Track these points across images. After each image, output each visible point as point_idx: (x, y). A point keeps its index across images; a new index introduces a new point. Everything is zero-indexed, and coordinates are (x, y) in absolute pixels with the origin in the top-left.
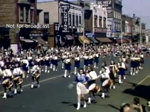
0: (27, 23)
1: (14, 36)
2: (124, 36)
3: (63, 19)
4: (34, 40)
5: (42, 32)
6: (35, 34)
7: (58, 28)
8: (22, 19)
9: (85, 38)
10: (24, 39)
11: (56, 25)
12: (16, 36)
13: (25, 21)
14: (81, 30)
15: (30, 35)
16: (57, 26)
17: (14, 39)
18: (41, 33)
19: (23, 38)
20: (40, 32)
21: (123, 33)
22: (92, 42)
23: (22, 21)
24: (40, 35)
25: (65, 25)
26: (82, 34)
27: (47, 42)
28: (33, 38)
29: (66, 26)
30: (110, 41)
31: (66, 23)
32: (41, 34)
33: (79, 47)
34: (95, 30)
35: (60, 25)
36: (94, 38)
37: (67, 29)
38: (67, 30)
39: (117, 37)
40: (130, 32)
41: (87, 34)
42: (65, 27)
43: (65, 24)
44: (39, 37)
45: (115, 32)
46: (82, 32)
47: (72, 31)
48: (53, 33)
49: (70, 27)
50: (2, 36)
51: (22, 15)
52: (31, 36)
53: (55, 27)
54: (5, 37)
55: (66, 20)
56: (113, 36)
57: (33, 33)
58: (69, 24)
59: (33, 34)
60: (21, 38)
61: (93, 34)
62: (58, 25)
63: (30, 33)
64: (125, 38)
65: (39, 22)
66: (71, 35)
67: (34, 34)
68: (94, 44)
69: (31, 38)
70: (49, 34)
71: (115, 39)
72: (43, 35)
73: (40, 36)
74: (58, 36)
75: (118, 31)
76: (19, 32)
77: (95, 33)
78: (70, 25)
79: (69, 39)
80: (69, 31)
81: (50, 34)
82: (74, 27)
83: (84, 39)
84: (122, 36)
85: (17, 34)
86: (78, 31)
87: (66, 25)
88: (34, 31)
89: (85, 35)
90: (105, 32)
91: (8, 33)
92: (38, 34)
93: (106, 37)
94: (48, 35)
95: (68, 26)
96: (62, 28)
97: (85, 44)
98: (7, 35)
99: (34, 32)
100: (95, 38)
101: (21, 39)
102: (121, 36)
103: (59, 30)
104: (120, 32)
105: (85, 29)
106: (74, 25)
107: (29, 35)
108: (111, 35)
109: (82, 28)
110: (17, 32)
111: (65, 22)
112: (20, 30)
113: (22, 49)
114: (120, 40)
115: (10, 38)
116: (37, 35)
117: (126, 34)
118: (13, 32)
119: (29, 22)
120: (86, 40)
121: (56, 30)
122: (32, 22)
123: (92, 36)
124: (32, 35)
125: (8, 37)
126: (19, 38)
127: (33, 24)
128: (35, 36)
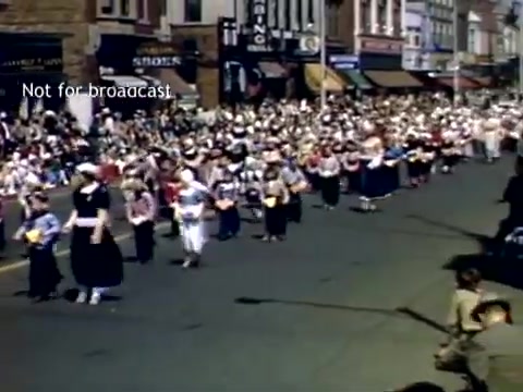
0: (125, 18)
1: (80, 63)
2: (465, 67)
3: (250, 7)
4: (148, 78)
5: (175, 52)
6: (152, 56)
7: (231, 38)
8: (107, 4)
9: (326, 73)
10: (115, 74)
11: (226, 24)
12: (85, 64)
13: (117, 13)
14: (314, 45)
15: (135, 60)
16: (231, 28)
17: (78, 74)
18: (172, 55)
19: (111, 70)
20: (170, 50)
21: (459, 56)
22: (350, 87)
23: (107, 10)
24: (171, 62)
25: (257, 27)
26: (316, 58)
27: (193, 87)
28: (145, 74)
29: (262, 31)
30: (415, 82)
31: (260, 20)
32: (175, 59)
33: (307, 104)
34: (363, 45)
35: (241, 27)
36: (358, 71)
37: (263, 41)
38: (266, 44)
39: (439, 68)
40: (486, 53)
41: (333, 59)
42: (259, 33)
43: (256, 22)
44: (166, 67)
45: (431, 52)
46: (316, 50)
47: (283, 47)
48: (214, 55)
49: (276, 34)
50: (36, 63)
52: (139, 63)
53: (221, 35)
54: (48, 68)
55: (262, 9)
56: (425, 66)
57: (146, 55)
58: (271, 23)
59: (144, 59)
60: (102, 70)
61: (356, 59)
62: (234, 25)
63: (136, 56)
64: (468, 73)
65: (165, 14)
66: (280, 62)
67: (149, 59)
68: (358, 93)
69: (140, 71)
70: (200, 56)
71: (431, 75)
72: (179, 63)
73: (169, 64)
74: (235, 63)
75: (443, 46)
76: (97, 49)
77: (363, 55)
78: (276, 28)
79: (269, 75)
80: (270, 49)
81: (205, 59)
82: (288, 35)
83: (325, 78)
84: (457, 68)
85: (89, 57)
86: (303, 47)
87: (261, 25)
88: (149, 47)
89: (328, 62)
90: (398, 52)
91: (58, 53)
92: (164, 59)
93: (400, 69)
94: (199, 60)
95: (268, 30)
96: (246, 36)
97: (328, 93)
98: (55, 61)
99: (146, 50)
100: (362, 73)
101: (104, 75)
102: (454, 68)
103: (235, 42)
104: (451, 52)
105: (327, 40)
106: (288, 28)
107: (131, 62)
108: (420, 61)
109: (317, 39)
110: (91, 50)
111: (256, 16)
112: (98, 42)
113: (106, 110)
114: (452, 78)
115: (65, 71)
116: (159, 61)
117: (471, 60)
118: (77, 52)
119: (133, 15)
120: (329, 79)
121: (226, 42)
122: (141, 15)
123: (352, 66)
124: (141, 61)
125: (60, 67)
126: (98, 71)
127: (145, 21)
128: (154, 63)
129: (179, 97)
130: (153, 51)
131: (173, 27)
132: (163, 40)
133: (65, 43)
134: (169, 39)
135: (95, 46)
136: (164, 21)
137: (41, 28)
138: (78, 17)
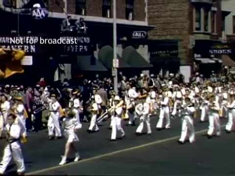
0: (206, 32)
1: (186, 53)
4: (216, 59)
5: (229, 47)
6: (218, 49)
8: (198, 26)
10: (202, 57)
12: (188, 53)
13: (202, 30)
15: (210, 51)
17: (185, 57)
18: (227, 49)
19: (199, 56)
20: (226, 46)
23: (198, 29)
24: (227, 51)
28: (215, 57)
32: (228, 51)
44: (224, 54)
50: (166, 53)
51: (198, 21)
52: (212, 52)
54: (171, 54)
57: (215, 49)
59: (214, 51)
60: (196, 55)
63: (211, 49)
65: (224, 30)
67: (216, 51)
69: (212, 56)
72: (230, 52)
73: (226, 53)
85: (190, 49)
88: (217, 45)
91: (176, 48)
92: (223, 50)
98: (174, 52)
99: (215, 47)
101: (197, 58)
107: (208, 52)
110: (190, 47)
112: (194, 43)
113: (197, 73)
115: (179, 56)
116: (221, 51)
118: (184, 48)
119: (209, 31)
122: (213, 32)
124: (213, 51)
125: (177, 54)
126: (194, 56)
127: (215, 34)
128: (218, 52)
129: (230, 68)
130: (219, 47)
131: (228, 36)
132: (223, 42)
133: (179, 44)
134: (226, 42)
135: (192, 45)
136: (224, 34)
137: (169, 37)
138: (185, 32)
